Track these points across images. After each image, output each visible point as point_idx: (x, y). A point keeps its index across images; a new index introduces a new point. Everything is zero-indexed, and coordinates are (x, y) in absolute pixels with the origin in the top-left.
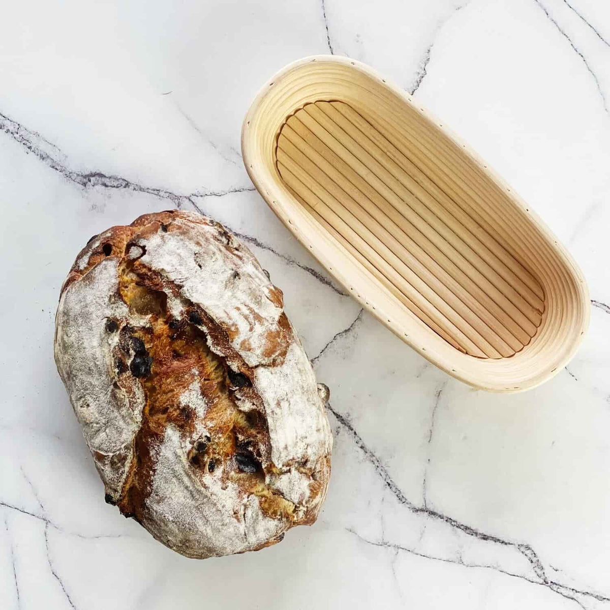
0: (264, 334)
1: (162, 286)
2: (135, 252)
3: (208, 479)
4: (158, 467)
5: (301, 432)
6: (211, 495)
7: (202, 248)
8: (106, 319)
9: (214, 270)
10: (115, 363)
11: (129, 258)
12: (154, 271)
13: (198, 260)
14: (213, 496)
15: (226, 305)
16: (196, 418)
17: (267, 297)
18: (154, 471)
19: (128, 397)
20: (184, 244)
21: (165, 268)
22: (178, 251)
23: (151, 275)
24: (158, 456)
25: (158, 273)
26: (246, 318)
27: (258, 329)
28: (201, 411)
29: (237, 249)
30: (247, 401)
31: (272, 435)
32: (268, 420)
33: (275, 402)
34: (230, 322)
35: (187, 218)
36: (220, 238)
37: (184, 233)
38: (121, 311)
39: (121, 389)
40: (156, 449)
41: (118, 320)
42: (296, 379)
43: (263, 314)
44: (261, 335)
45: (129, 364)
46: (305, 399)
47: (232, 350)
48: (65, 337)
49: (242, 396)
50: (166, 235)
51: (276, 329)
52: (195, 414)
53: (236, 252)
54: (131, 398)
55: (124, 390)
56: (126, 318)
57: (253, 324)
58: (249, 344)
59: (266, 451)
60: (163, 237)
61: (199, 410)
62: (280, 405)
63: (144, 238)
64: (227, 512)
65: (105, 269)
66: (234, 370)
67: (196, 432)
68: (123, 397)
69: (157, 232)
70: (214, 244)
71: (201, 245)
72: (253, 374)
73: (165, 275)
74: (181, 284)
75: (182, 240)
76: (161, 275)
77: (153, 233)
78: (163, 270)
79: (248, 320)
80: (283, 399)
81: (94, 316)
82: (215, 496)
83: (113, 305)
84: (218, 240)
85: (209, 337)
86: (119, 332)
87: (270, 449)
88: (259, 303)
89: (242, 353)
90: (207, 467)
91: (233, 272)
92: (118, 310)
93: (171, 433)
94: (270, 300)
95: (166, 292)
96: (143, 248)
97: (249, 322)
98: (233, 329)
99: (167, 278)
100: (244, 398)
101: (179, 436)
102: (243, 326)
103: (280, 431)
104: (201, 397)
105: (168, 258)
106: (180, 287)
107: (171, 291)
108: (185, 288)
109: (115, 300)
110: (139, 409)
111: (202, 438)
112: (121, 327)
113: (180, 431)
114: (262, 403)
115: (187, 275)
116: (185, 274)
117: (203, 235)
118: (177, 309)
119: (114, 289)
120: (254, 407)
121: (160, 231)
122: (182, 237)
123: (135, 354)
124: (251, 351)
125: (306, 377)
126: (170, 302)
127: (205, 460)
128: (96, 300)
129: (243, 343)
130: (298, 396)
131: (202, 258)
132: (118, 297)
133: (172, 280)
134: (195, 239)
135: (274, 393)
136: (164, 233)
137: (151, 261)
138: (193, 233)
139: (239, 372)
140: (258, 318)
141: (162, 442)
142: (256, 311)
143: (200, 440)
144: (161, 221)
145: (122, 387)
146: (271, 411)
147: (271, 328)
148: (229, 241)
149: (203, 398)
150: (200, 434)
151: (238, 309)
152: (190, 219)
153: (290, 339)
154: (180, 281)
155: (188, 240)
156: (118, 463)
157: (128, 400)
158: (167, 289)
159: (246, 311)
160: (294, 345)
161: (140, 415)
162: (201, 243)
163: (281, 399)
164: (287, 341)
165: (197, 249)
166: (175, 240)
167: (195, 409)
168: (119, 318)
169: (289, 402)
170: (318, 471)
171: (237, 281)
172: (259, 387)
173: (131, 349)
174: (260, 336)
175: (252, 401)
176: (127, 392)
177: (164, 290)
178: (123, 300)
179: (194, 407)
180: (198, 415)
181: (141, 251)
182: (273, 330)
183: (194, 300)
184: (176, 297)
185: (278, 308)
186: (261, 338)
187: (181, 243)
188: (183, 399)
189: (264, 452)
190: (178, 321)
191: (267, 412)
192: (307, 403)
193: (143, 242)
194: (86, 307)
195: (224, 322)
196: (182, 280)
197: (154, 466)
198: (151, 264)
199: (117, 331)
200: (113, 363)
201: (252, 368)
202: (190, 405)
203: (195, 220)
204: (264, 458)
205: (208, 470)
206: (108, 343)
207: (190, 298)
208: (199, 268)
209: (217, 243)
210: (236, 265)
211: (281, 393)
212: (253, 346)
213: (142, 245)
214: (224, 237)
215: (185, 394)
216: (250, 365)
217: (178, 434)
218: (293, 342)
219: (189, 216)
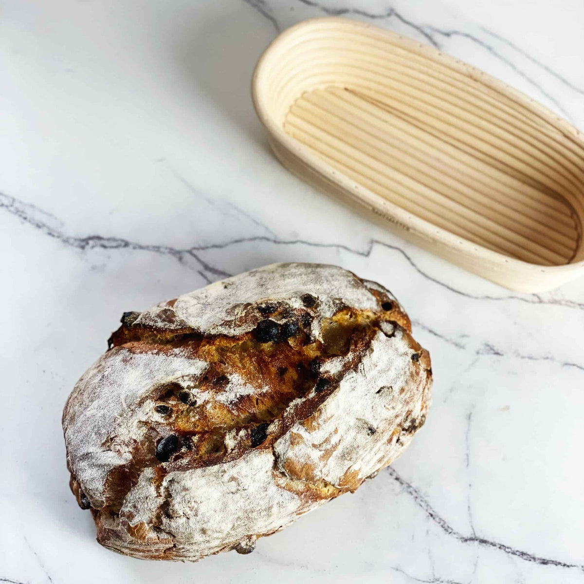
0: (310, 461)
1: (354, 351)
2: (388, 328)
3: (150, 405)
4: (162, 356)
5: (202, 509)
6: (132, 411)
7: (398, 395)
8: (317, 297)
9: (376, 407)
10: (271, 304)
11: (381, 321)
12: (370, 342)
13: (386, 390)
14: (131, 412)
15: (339, 418)
16: (216, 392)
17: (350, 467)
18: (157, 354)
19: (235, 319)
20: (401, 375)
21: (374, 353)
22: (393, 369)
23: (366, 339)
24: (173, 356)
25: (368, 346)
26: (327, 441)
27: (316, 454)
28: (222, 398)
29: (398, 440)
30: (236, 442)
31: (199, 471)
32: (216, 466)
33: (236, 476)
34: (320, 421)
35: (426, 387)
36: (409, 420)
37: (412, 375)
38: (326, 311)
39: (244, 310)
40: (181, 354)
41: (316, 308)
42: (261, 502)
43: (332, 461)
44: (309, 458)
45: (270, 319)
46: (240, 514)
47: (291, 424)
48: (295, 265)
49: (241, 437)
50: (409, 358)
51: (316, 476)
52: (220, 391)
53: (395, 439)
54: (235, 322)
55: (243, 315)
56: (319, 316)
57: (321, 448)
58: (298, 443)
59: (181, 465)
60: (406, 354)
61: (224, 395)
62: (233, 480)
63: (403, 336)
64: (113, 429)
65: (368, 299)
66: (269, 428)
67: (201, 392)
68: (236, 314)
69: (411, 348)
70: (403, 410)
71: (401, 393)
72: (266, 448)
73: (367, 353)
74: (359, 371)
75: (405, 373)
76: (366, 350)
77: (409, 344)
78: (372, 350)
79: (324, 442)
80: (239, 485)
81: (318, 287)
82: (130, 415)
83: (332, 302)
84: (407, 417)
85: (304, 400)
86: (304, 308)
87: (184, 469)
88: (343, 457)
89: (287, 436)
90: (162, 404)
91: (376, 428)
92: (326, 308)
93: (198, 367)
94: (347, 471)
95: (349, 354)
96: (393, 335)
97: (322, 444)
98: (314, 424)
99: (364, 356)
100: (239, 439)
101: (195, 374)
102: (317, 436)
103: (203, 481)
104: (238, 396)
105: (385, 358)
106: (356, 369)
107: (351, 360)
108: (354, 374)
109: (337, 304)
110: (224, 331)
111: (194, 398)
112: (309, 310)
113: (201, 374)
114: (233, 459)
115: (368, 377)
116: (369, 376)
117: (412, 398)
118: (331, 367)
119: (347, 303)
120: (229, 451)
121: (412, 352)
122: (408, 373)
123: (282, 324)
124: (291, 445)
125: (264, 515)
126: (339, 360)
127: (170, 402)
128: (335, 289)
129: (300, 436)
130: (242, 504)
131: (388, 393)
132: (340, 307)
133: (362, 361)
134: (406, 388)
135: (246, 473)
136: (410, 356)
137: (380, 341)
138: (413, 386)
139: (267, 433)
140: (327, 454)
141: (189, 358)
142: (335, 453)
143: (192, 395)
144: (422, 355)
145: (246, 313)
146: (226, 469)
147: (317, 470)
148: (407, 430)
149: (238, 399)
150: (198, 396)
151: (336, 431)
152: (426, 390)
153: (305, 496)
154: (362, 369)
155: (405, 380)
156: (165, 315)
157: (233, 319)
158: (352, 357)
159: (334, 440)
160: (299, 503)
161: (217, 332)
162: (403, 394)
163: (240, 482)
164: (303, 493)
165: (396, 388)
166: (404, 366)
167: (225, 391)
168: (318, 310)
169: (237, 492)
170: (159, 535)
171: (365, 431)
172: (252, 455)
173: (287, 320)
174: (308, 456)
175: (236, 448)
176: (241, 317)
177: (350, 353)
178: (337, 312)
179: (227, 389)
180: (219, 394)
181: (390, 333)
182: (315, 472)
183: (342, 383)
184: (344, 366)
185: (338, 481)
186: (305, 458)
187: (402, 373)
188: (236, 377)
189: (180, 464)
190: (319, 368)
191: (224, 465)
192: (236, 516)
193: (399, 335)
194: (327, 281)
195: (321, 413)
196: (363, 372)
197: (162, 353)
198: (377, 340)
199: (304, 306)
200: (271, 302)
201: (273, 448)
202: (230, 385)
203: (425, 396)
204: (173, 464)
205: (158, 405)
206: (292, 297)
207: (344, 379)
208: (377, 391)
209: (404, 414)
210: (382, 433)
211: (245, 482)
212: (296, 448)
213: (396, 333)
214: (410, 424)
215: (240, 380)
216: (275, 445)
217: (198, 372)
218: (301, 501)
219: (428, 389)
